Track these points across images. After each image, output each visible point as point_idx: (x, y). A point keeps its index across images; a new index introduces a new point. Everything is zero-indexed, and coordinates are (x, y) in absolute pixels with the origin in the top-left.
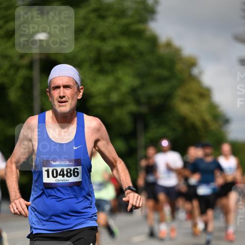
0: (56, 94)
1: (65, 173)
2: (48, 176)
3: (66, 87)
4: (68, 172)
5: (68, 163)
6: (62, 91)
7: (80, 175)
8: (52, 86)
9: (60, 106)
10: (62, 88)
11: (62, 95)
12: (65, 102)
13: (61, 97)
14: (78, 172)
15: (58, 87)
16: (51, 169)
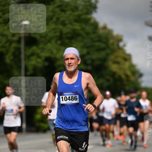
0: (67, 62)
1: (71, 98)
2: (63, 101)
3: (72, 59)
4: (72, 98)
5: (72, 93)
6: (70, 61)
7: (78, 100)
8: (65, 58)
9: (69, 68)
10: (70, 59)
11: (70, 62)
12: (71, 66)
13: (69, 64)
14: (77, 98)
15: (68, 59)
16: (64, 97)
